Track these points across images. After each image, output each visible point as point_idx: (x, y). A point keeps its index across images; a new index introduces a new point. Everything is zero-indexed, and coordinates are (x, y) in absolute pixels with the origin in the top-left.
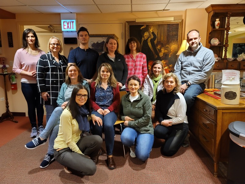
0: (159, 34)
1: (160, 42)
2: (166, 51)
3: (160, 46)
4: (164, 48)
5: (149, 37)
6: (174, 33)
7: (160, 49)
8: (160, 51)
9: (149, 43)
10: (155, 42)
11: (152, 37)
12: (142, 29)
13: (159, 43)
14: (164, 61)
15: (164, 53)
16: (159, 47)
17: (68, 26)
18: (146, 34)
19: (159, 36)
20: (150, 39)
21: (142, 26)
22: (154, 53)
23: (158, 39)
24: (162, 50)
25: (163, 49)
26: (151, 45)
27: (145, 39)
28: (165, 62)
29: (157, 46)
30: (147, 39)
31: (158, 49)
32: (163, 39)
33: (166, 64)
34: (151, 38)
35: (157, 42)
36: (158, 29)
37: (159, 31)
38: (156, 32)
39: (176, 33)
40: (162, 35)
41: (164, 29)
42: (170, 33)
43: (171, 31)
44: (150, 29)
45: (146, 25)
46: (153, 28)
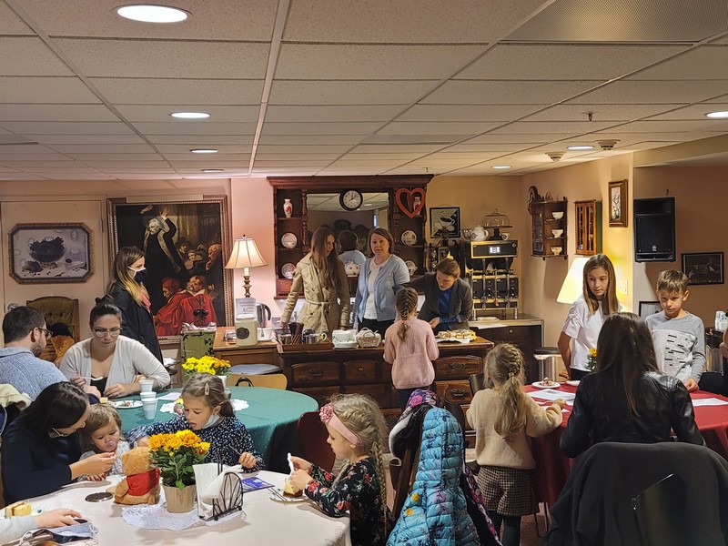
0: (181, 223)
1: (184, 238)
2: (199, 258)
3: (185, 247)
4: (193, 251)
5: (160, 230)
6: (212, 221)
7: (187, 254)
8: (186, 257)
9: (161, 240)
11: (167, 229)
12: (144, 212)
13: (182, 241)
14: (196, 278)
15: (194, 262)
16: (182, 250)
18: (154, 223)
19: (181, 226)
20: (162, 232)
22: (172, 261)
24: (189, 255)
25: (192, 254)
26: (165, 245)
27: (152, 233)
28: (199, 280)
29: (179, 248)
30: (157, 234)
31: (181, 253)
32: (190, 233)
33: (199, 283)
34: (164, 231)
35: (179, 237)
36: (178, 214)
37: (181, 217)
38: (174, 219)
39: (216, 221)
40: (187, 225)
41: (190, 214)
42: (205, 220)
43: (205, 217)
44: (161, 212)
45: (152, 205)
46: (167, 211)
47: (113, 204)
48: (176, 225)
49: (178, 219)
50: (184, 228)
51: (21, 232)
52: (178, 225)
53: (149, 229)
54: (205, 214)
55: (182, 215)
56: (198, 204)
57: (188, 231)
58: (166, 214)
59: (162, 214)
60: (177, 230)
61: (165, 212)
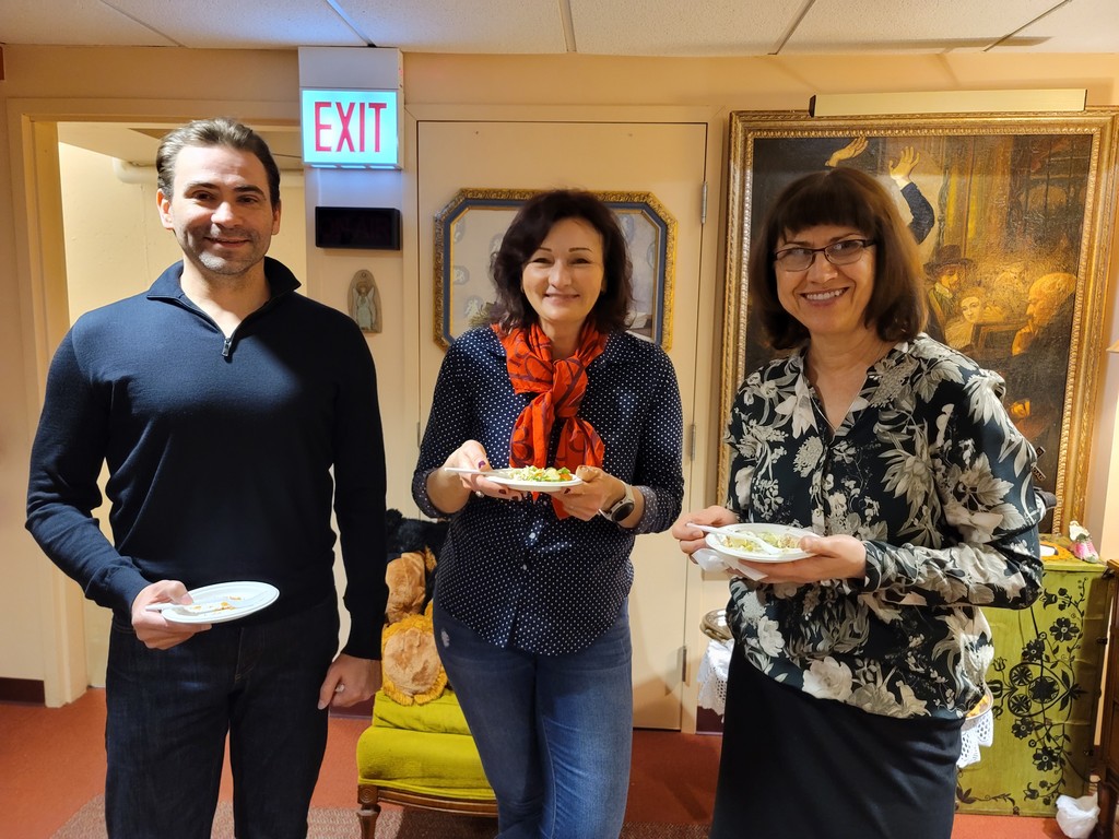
0: (951, 200)
1: (954, 249)
2: (993, 313)
3: (955, 278)
4: (979, 291)
6: (1057, 196)
7: (956, 299)
8: (955, 312)
10: (924, 252)
13: (948, 257)
15: (978, 327)
16: (944, 286)
17: (345, 135)
19: (951, 211)
23: (940, 232)
24: (965, 303)
25: (975, 300)
29: (936, 280)
31: (940, 296)
32: (978, 233)
36: (946, 170)
37: (954, 180)
38: (932, 185)
39: (1072, 195)
40: (973, 208)
41: (988, 170)
42: (1032, 192)
43: (1036, 182)
44: (891, 163)
45: (867, 138)
46: (914, 158)
47: (747, 130)
48: (935, 206)
49: (946, 187)
50: (962, 218)
51: (471, 216)
52: (943, 206)
54: (1037, 172)
55: (961, 172)
56: (1016, 137)
57: (971, 226)
58: (908, 167)
59: (893, 167)
60: (937, 224)
61: (905, 164)
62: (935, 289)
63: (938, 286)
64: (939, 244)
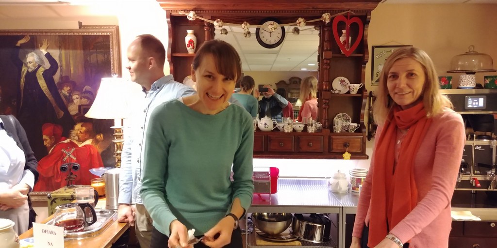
0: (63, 58)
1: (67, 76)
2: (85, 101)
3: (69, 88)
4: (78, 93)
5: (39, 66)
6: (101, 57)
7: (70, 96)
8: (70, 101)
9: (41, 79)
10: (57, 77)
11: (47, 65)
12: (21, 44)
13: (65, 80)
14: (82, 126)
15: (80, 106)
16: (65, 91)
18: (32, 59)
19: (64, 63)
20: (41, 71)
21: (21, 37)
22: (54, 105)
23: (61, 71)
24: (74, 97)
25: (77, 96)
26: (45, 85)
27: (30, 70)
28: (84, 128)
29: (62, 89)
30: (35, 71)
31: (65, 96)
32: (74, 71)
33: (86, 132)
34: (43, 67)
35: (61, 77)
36: (60, 48)
37: (63, 52)
38: (55, 53)
39: (106, 57)
40: (71, 62)
41: (75, 48)
42: (92, 56)
43: (93, 53)
44: (40, 45)
45: (30, 36)
46: (48, 44)
48: (58, 61)
49: (61, 54)
50: (68, 65)
52: (61, 61)
53: (26, 66)
54: (92, 49)
55: (65, 49)
56: (83, 36)
57: (72, 69)
58: (46, 47)
59: (41, 46)
60: (59, 68)
61: (45, 45)
62: (62, 92)
63: (63, 91)
64: (61, 75)
